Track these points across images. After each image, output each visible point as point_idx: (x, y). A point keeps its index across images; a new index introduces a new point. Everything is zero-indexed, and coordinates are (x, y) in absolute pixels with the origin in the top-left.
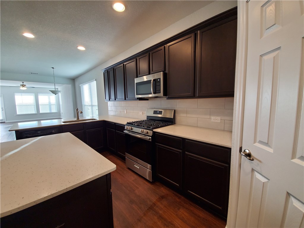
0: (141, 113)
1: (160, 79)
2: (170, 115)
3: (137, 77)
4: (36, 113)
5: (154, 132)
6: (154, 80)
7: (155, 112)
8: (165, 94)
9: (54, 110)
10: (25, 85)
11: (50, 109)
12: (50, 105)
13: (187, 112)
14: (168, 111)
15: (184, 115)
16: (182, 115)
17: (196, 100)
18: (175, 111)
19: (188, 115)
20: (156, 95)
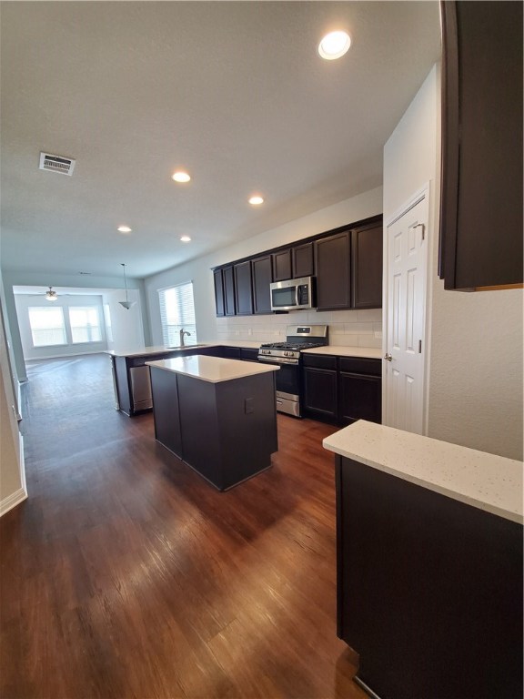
0: (276, 333)
1: (307, 285)
2: (321, 333)
3: (273, 282)
4: (66, 343)
5: (302, 354)
6: (300, 287)
7: (300, 330)
8: (315, 305)
9: (96, 338)
10: (54, 293)
11: (90, 337)
12: (89, 328)
13: (344, 328)
14: (317, 328)
15: (342, 332)
16: (337, 332)
17: (355, 311)
18: (328, 327)
19: (347, 332)
20: (302, 306)
